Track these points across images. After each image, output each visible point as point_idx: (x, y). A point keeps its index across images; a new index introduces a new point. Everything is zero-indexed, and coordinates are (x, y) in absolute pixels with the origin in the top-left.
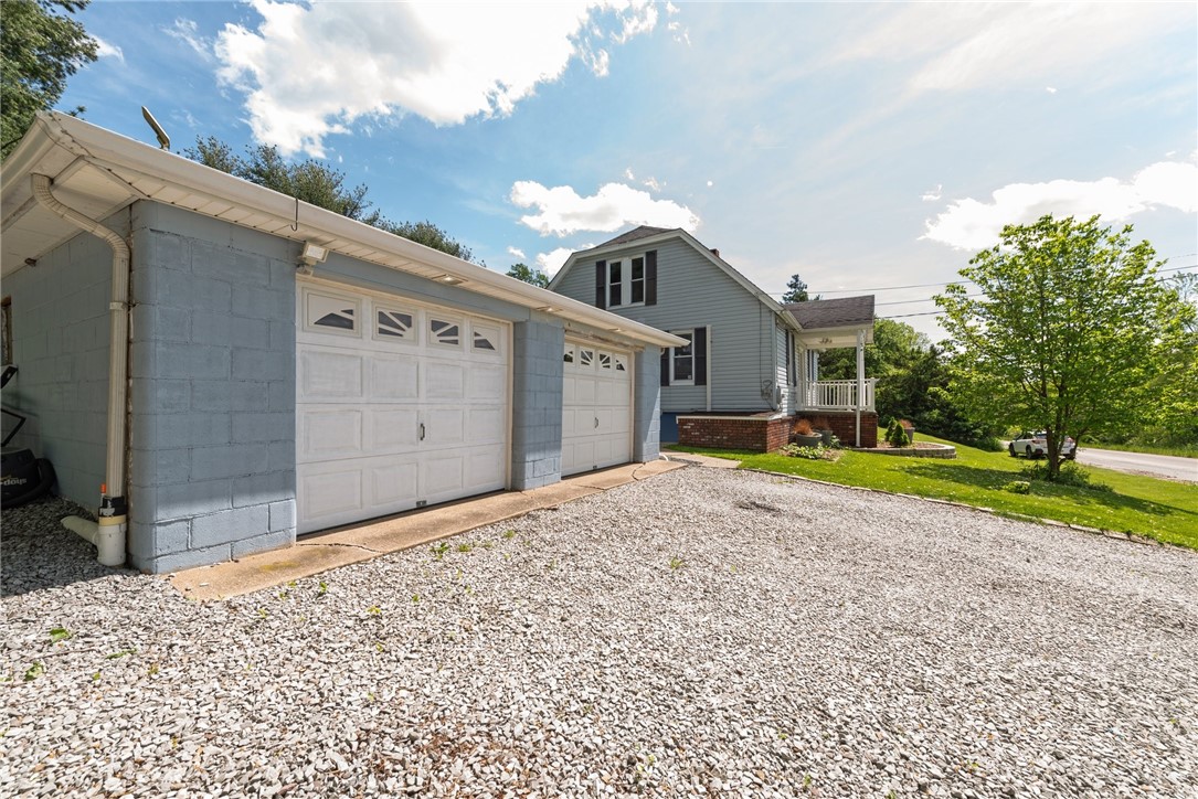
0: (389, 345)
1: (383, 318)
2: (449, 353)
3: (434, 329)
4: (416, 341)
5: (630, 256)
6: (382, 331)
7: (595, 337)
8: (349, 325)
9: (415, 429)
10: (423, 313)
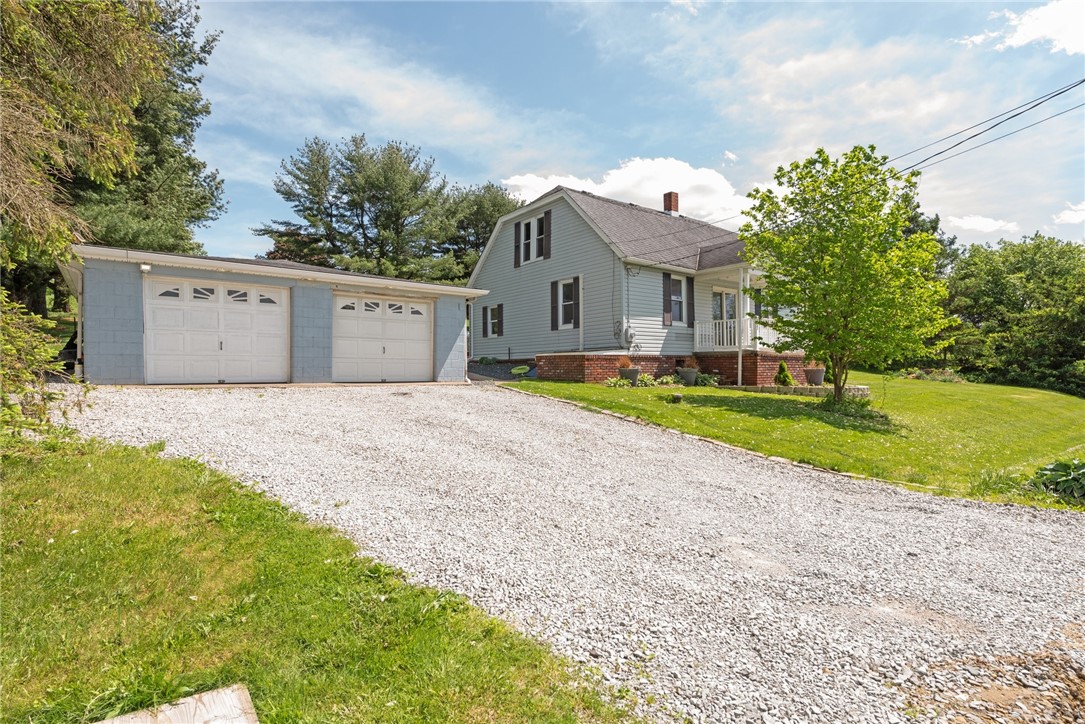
0: (200, 303)
1: (196, 291)
2: (241, 306)
3: (229, 294)
4: (217, 301)
5: (535, 216)
6: (195, 297)
7: (366, 293)
8: (177, 295)
9: (217, 345)
10: (221, 288)
